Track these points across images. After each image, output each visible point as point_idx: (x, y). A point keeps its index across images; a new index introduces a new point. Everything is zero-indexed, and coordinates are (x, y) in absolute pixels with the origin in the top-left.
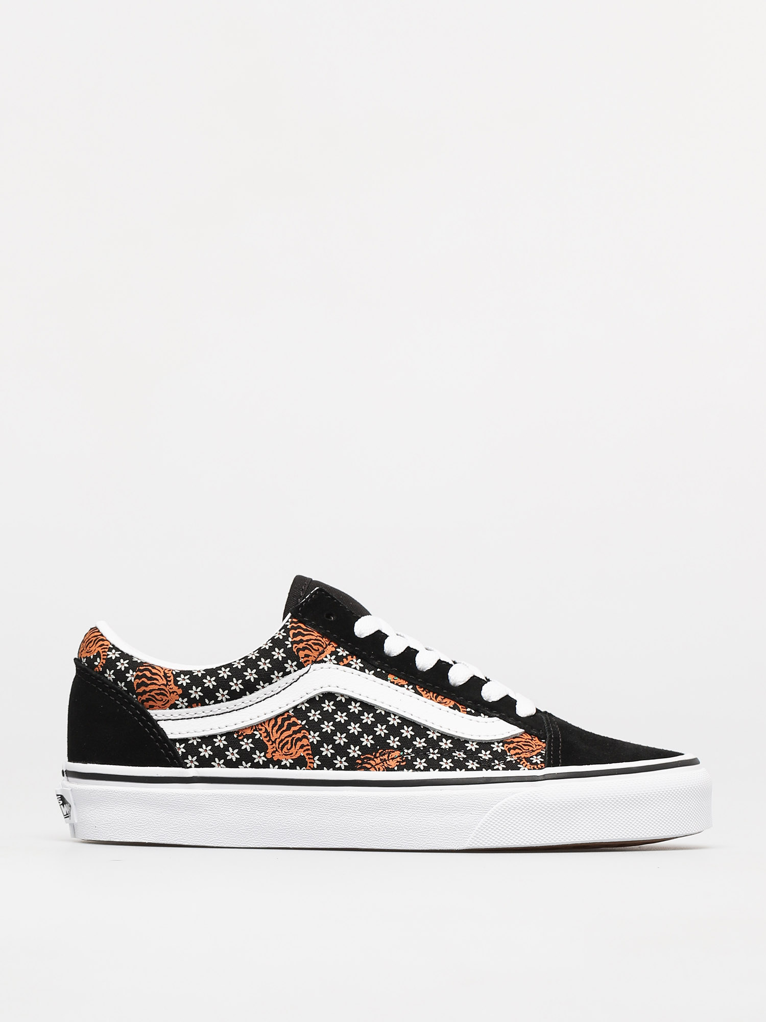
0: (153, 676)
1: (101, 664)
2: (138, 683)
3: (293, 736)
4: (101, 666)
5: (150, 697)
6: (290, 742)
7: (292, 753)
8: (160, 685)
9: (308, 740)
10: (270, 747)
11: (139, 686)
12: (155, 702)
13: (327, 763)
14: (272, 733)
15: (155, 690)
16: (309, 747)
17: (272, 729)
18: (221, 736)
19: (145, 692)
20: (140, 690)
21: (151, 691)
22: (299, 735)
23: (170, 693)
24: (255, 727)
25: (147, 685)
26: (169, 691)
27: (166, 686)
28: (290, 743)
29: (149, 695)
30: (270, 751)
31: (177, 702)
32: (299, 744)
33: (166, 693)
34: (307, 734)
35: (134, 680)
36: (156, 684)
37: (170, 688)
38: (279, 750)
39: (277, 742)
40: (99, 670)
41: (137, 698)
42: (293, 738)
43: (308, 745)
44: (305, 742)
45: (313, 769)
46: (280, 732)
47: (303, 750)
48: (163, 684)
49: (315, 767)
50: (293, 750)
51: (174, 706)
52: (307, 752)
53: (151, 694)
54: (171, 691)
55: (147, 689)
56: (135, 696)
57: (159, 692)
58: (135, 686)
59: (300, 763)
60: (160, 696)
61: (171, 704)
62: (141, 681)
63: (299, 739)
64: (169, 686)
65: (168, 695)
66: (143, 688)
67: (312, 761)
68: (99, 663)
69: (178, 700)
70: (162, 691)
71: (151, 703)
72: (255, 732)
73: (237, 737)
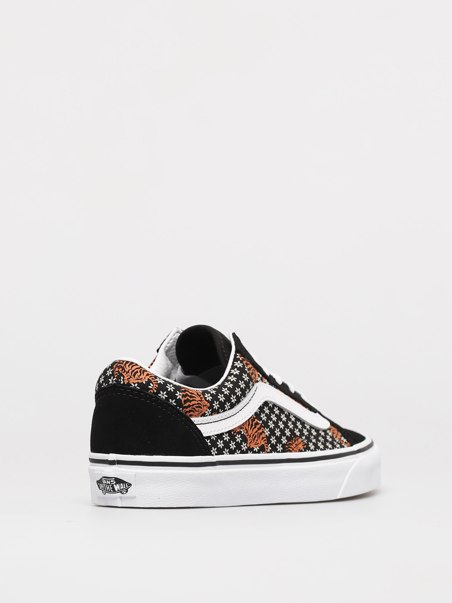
0: (192, 395)
1: (154, 387)
2: (184, 400)
3: (258, 432)
4: (155, 389)
5: (192, 409)
6: (257, 435)
7: (259, 443)
8: (198, 401)
9: (265, 434)
10: (249, 439)
11: (185, 402)
12: (194, 412)
13: (274, 449)
14: (249, 430)
15: (196, 404)
16: (266, 439)
17: (248, 427)
18: (226, 433)
19: (189, 406)
20: (186, 405)
21: (193, 405)
22: (260, 431)
23: (204, 406)
24: (240, 427)
25: (190, 401)
26: (203, 405)
27: (201, 401)
28: (257, 437)
29: (191, 408)
30: (249, 442)
31: (206, 412)
32: (261, 437)
33: (201, 406)
34: (264, 430)
35: (182, 398)
36: (195, 400)
37: (204, 403)
38: (253, 441)
39: (251, 436)
40: (154, 391)
41: (182, 410)
42: (258, 433)
43: (265, 437)
44: (263, 435)
45: (268, 453)
46: (252, 429)
47: (263, 441)
48: (199, 400)
49: (269, 451)
50: (259, 441)
51: (204, 415)
52: (265, 442)
53: (193, 407)
54: (204, 404)
55: (191, 404)
56: (181, 409)
57: (198, 405)
58: (183, 402)
59: (262, 449)
60: (198, 408)
61: (203, 414)
62: (186, 398)
63: (261, 434)
64: (203, 401)
65: (202, 407)
66: (188, 404)
67: (267, 447)
68: (153, 387)
69: (207, 411)
70: (199, 405)
71: (192, 413)
72: (241, 430)
73: (234, 434)
